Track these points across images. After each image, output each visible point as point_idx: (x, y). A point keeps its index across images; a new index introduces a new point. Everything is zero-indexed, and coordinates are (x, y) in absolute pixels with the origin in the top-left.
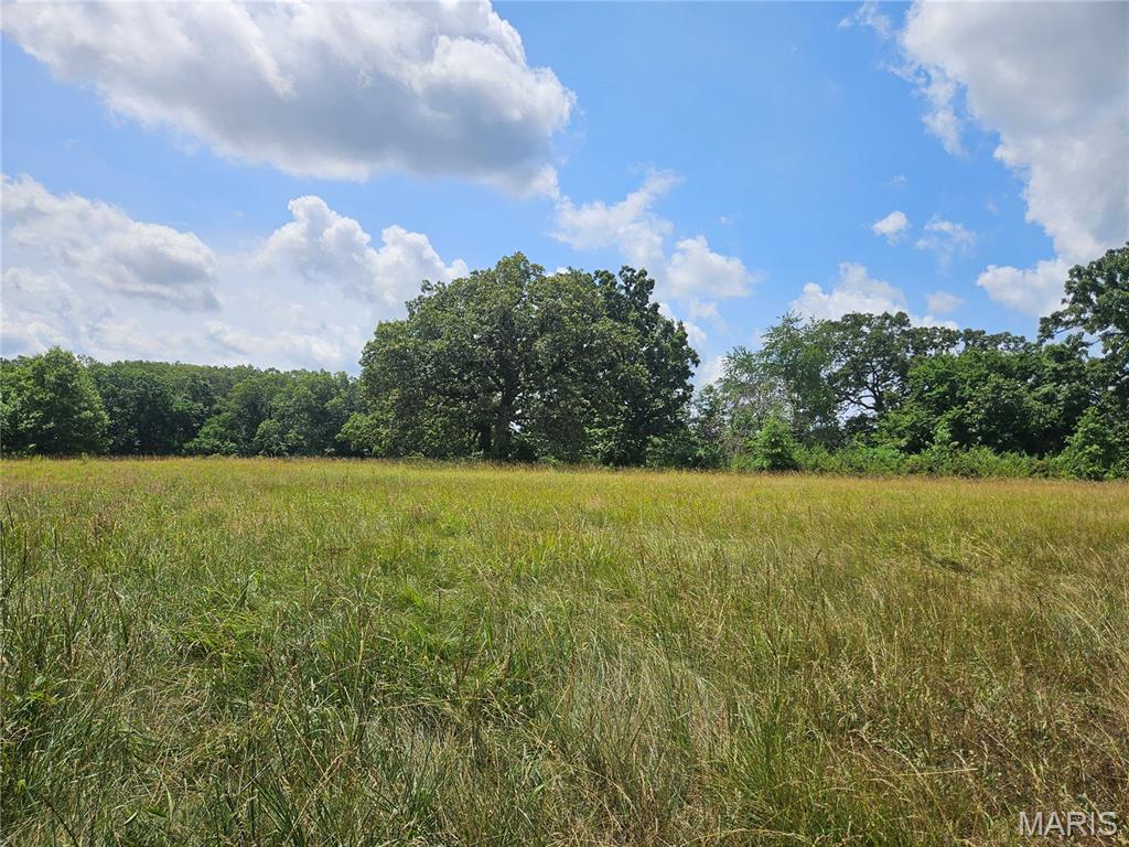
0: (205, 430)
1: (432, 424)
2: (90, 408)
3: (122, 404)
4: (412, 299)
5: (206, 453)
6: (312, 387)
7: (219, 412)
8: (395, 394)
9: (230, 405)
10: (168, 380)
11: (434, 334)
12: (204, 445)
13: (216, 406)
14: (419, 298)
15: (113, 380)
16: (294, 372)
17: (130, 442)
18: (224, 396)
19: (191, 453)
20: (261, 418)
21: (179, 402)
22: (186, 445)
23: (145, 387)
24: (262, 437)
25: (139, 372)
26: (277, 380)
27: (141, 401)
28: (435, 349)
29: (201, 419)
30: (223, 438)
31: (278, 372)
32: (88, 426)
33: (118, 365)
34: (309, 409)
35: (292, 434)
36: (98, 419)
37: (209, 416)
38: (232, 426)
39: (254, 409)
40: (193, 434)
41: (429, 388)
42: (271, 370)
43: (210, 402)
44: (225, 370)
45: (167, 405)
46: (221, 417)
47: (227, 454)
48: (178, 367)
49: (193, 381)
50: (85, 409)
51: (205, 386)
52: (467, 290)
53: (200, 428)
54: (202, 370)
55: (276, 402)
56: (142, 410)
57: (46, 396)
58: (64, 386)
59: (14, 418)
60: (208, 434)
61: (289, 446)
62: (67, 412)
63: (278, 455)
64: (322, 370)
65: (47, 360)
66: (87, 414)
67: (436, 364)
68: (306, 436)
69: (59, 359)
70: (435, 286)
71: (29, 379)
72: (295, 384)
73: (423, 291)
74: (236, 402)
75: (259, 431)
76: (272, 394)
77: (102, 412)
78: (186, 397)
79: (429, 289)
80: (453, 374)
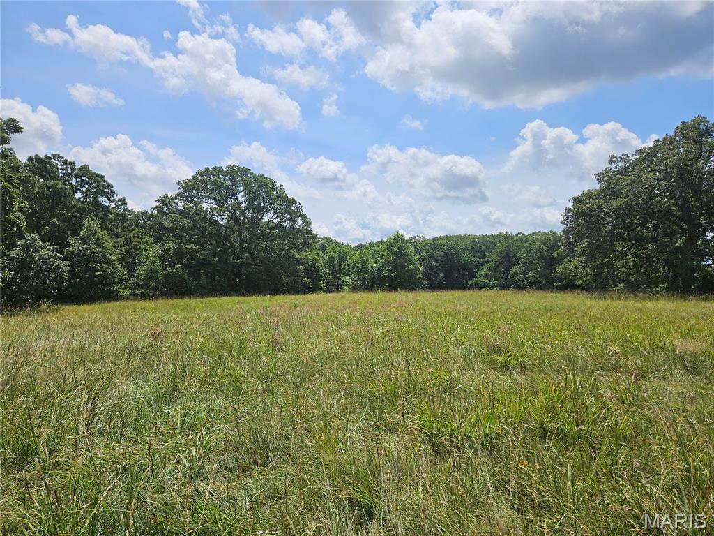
0: (480, 273)
2: (413, 264)
3: (437, 261)
4: (601, 171)
5: (481, 287)
6: (545, 243)
7: (488, 262)
8: (585, 243)
9: (494, 258)
10: (460, 245)
11: (615, 194)
12: (479, 282)
13: (486, 259)
14: (606, 169)
15: (433, 246)
16: (534, 233)
17: (441, 282)
18: (491, 252)
19: (472, 287)
20: (513, 264)
21: (466, 258)
22: (470, 283)
23: (448, 250)
24: (512, 276)
25: (444, 242)
26: (522, 240)
27: (446, 258)
28: (615, 206)
29: (478, 267)
30: (490, 278)
31: (524, 234)
32: (412, 274)
33: (435, 239)
34: (542, 257)
35: (531, 274)
36: (417, 269)
37: (483, 264)
38: (495, 270)
39: (508, 259)
40: (473, 276)
41: (613, 236)
42: (519, 234)
43: (483, 257)
44: (493, 237)
45: (459, 259)
46: (489, 265)
47: (492, 288)
48: (466, 237)
49: (474, 245)
50: (410, 264)
51: (480, 246)
52: (648, 156)
53: (477, 272)
54: (478, 237)
55: (521, 254)
56: (447, 263)
57: (393, 258)
58: (401, 253)
59: (379, 270)
60: (482, 275)
61: (530, 282)
62: (402, 266)
63: (523, 288)
64: (551, 231)
65: (394, 240)
66: (412, 267)
67: (617, 217)
68: (541, 275)
69: (398, 238)
70: (620, 157)
71: (385, 250)
72: (534, 242)
73: (609, 163)
74: (498, 256)
75: (511, 273)
76: (519, 248)
77: (419, 266)
78: (469, 255)
79: (614, 161)
80: (636, 224)
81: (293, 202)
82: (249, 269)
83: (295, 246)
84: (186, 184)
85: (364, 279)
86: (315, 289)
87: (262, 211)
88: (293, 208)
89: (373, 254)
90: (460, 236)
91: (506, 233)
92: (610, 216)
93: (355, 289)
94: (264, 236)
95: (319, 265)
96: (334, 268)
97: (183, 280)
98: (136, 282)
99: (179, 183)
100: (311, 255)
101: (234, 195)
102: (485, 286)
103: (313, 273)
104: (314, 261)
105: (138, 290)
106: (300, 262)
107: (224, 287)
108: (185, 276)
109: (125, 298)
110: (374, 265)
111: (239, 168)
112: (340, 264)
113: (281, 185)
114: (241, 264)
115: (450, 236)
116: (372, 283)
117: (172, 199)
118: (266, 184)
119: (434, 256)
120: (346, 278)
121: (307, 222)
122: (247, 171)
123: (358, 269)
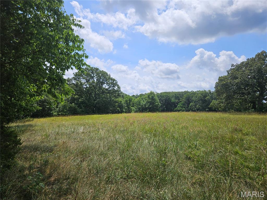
0: (178, 106)
1: (236, 102)
2: (157, 102)
3: (162, 101)
4: (229, 70)
5: (179, 111)
6: (202, 94)
7: (181, 102)
8: (225, 95)
9: (183, 100)
10: (171, 95)
11: (236, 78)
12: (178, 109)
13: (180, 100)
14: (231, 69)
15: (161, 96)
16: (197, 91)
17: (164, 109)
18: (182, 98)
19: (176, 111)
20: (190, 102)
21: (173, 100)
22: (175, 109)
23: (166, 97)
24: (191, 107)
25: (165, 94)
26: (193, 93)
27: (166, 100)
28: (236, 82)
29: (177, 103)
30: (182, 107)
31: (193, 91)
32: (157, 106)
33: (161, 93)
34: (201, 100)
35: (197, 106)
36: (159, 104)
37: (179, 103)
38: (184, 104)
39: (189, 100)
40: (176, 107)
41: (235, 93)
44: (182, 92)
45: (170, 101)
47: (183, 111)
48: (173, 92)
49: (176, 95)
50: (156, 103)
51: (178, 96)
52: (246, 64)
53: (177, 105)
54: (177, 92)
55: (193, 99)
56: (166, 102)
57: (150, 100)
58: (153, 98)
59: (145, 105)
60: (179, 106)
61: (197, 109)
62: (153, 103)
63: (195, 111)
64: (204, 90)
65: (150, 94)
66: (157, 103)
67: (237, 86)
68: (201, 106)
69: (152, 93)
70: (235, 65)
71: (147, 97)
72: (198, 94)
73: (232, 67)
74: (184, 99)
75: (190, 106)
76: (192, 97)
77: (159, 103)
78: (174, 99)
79: (233, 66)
80: (242, 88)
81: (114, 80)
82: (99, 105)
83: (115, 96)
84: (76, 74)
85: (139, 108)
86: (121, 112)
87: (103, 83)
88: (114, 82)
89: (142, 99)
90: (170, 92)
91: (187, 91)
92: (234, 86)
93: (136, 112)
94: (103, 92)
95: (123, 103)
96: (128, 104)
97: (76, 109)
98: (59, 110)
99: (74, 74)
100: (120, 99)
101: (92, 78)
102: (180, 110)
103: (121, 106)
104: (121, 102)
105: (60, 113)
106: (116, 102)
107: (90, 111)
108: (77, 107)
109: (55, 116)
110: (143, 103)
111: (95, 68)
112: (130, 103)
113: (109, 74)
114: (96, 103)
115: (167, 92)
116: (142, 110)
117: (71, 79)
118: (105, 74)
119: (161, 99)
120: (133, 108)
121: (119, 88)
122: (97, 69)
123: (137, 104)
